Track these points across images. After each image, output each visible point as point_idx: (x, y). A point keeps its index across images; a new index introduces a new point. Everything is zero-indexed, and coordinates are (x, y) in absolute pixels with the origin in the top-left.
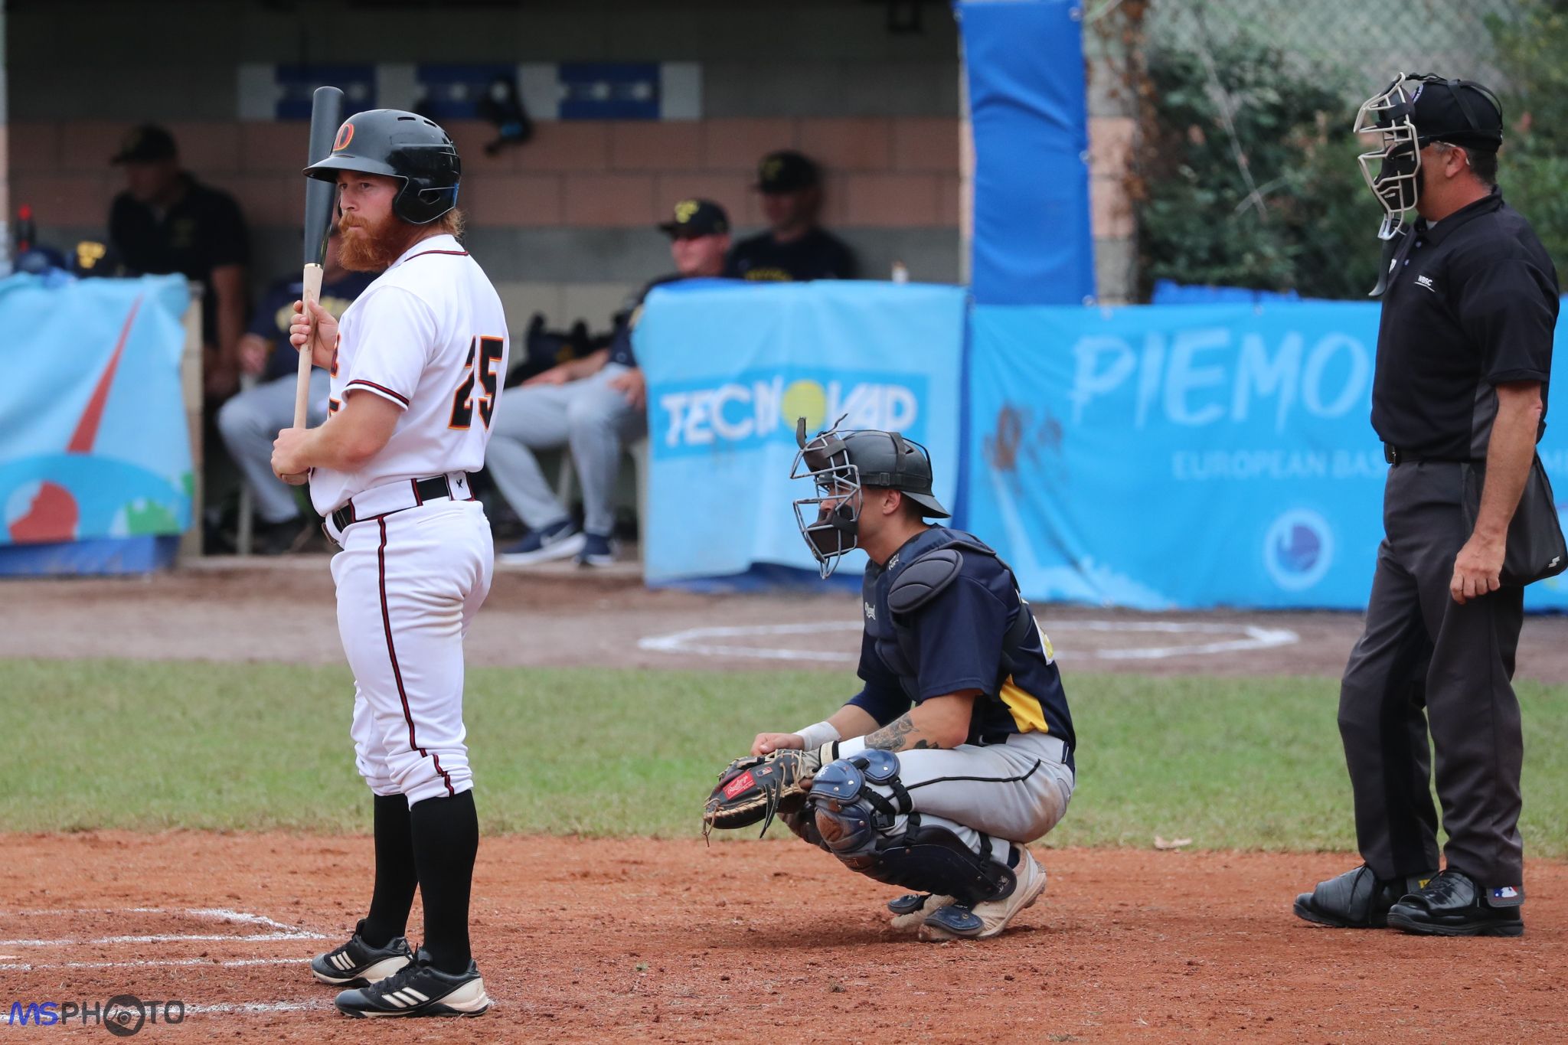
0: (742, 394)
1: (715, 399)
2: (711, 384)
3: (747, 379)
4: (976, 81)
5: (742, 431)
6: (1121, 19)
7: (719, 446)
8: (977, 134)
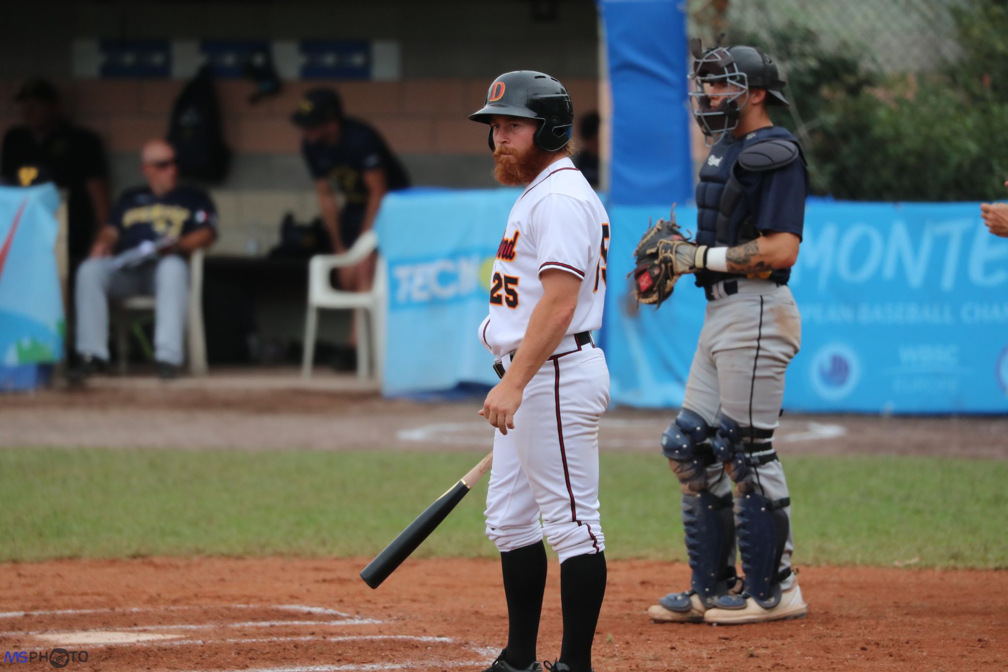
0: (449, 266)
1: (431, 270)
2: (428, 259)
3: (455, 255)
4: (613, 53)
5: (449, 291)
6: (712, 11)
7: (434, 303)
8: (615, 89)
